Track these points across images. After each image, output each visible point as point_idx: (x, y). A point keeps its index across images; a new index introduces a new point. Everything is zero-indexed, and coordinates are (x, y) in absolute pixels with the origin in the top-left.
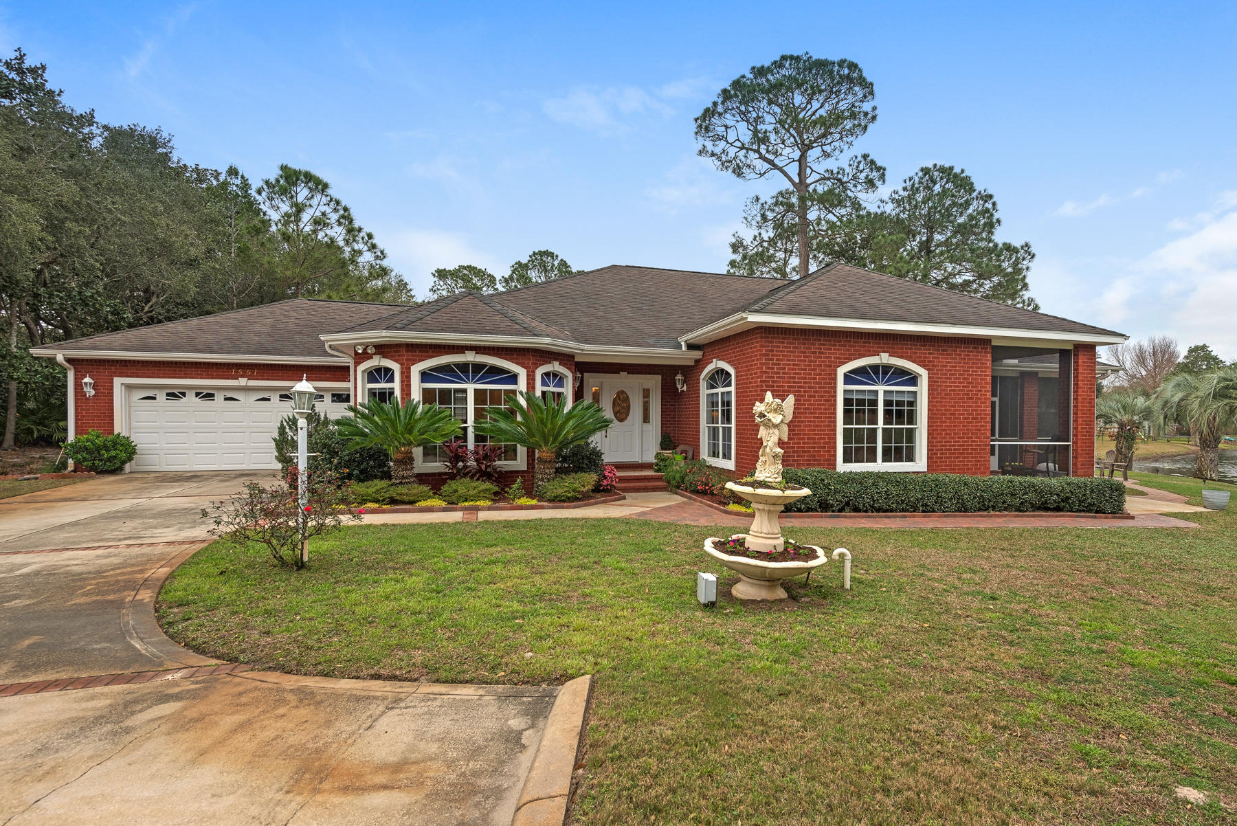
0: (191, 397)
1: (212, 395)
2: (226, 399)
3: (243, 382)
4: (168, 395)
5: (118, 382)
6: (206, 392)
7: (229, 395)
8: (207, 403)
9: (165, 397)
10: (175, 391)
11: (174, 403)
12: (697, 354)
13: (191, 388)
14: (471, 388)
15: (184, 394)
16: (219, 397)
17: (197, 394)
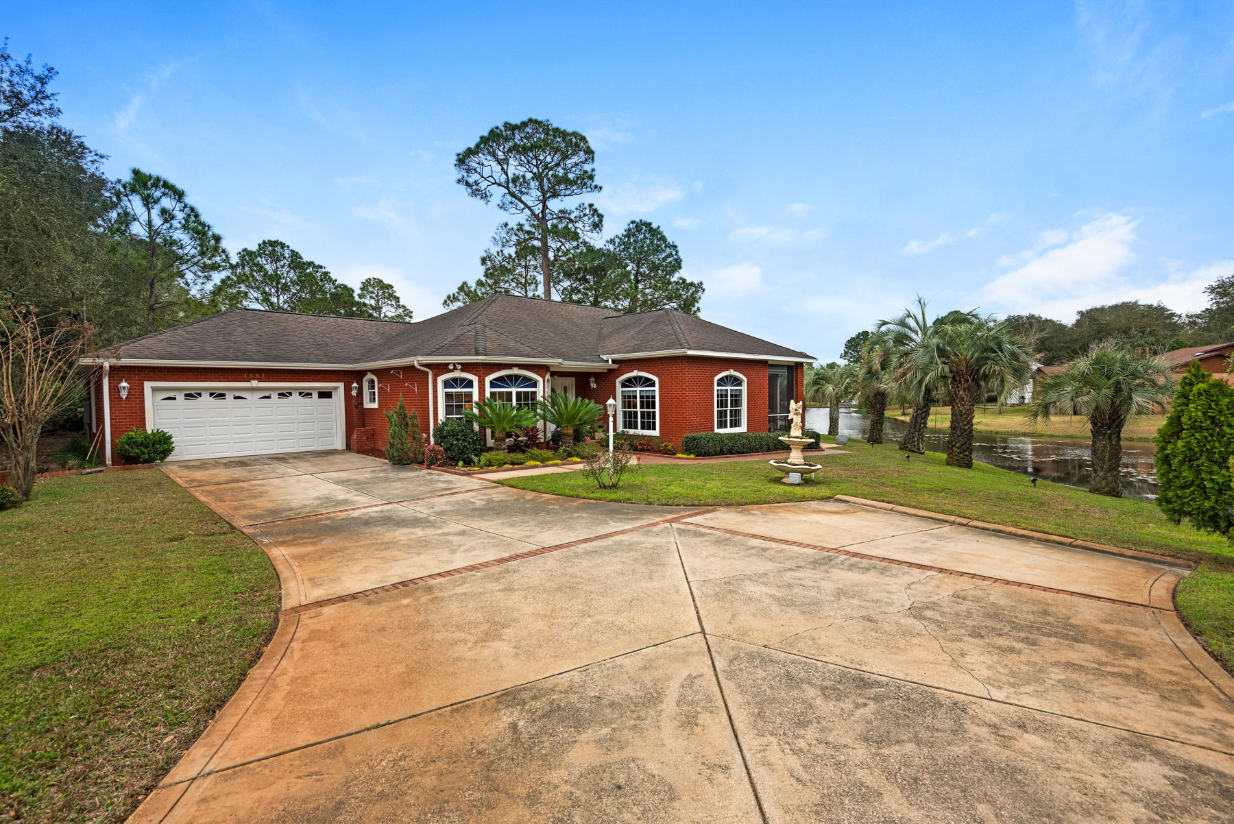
0: (205, 396)
1: (224, 395)
2: (235, 398)
3: (255, 383)
4: (186, 395)
5: (148, 386)
6: (218, 392)
7: (238, 394)
8: (219, 402)
9: (183, 397)
10: (192, 392)
11: (191, 402)
12: (616, 366)
13: (205, 389)
14: (514, 390)
15: (200, 395)
16: (229, 396)
17: (211, 395)
